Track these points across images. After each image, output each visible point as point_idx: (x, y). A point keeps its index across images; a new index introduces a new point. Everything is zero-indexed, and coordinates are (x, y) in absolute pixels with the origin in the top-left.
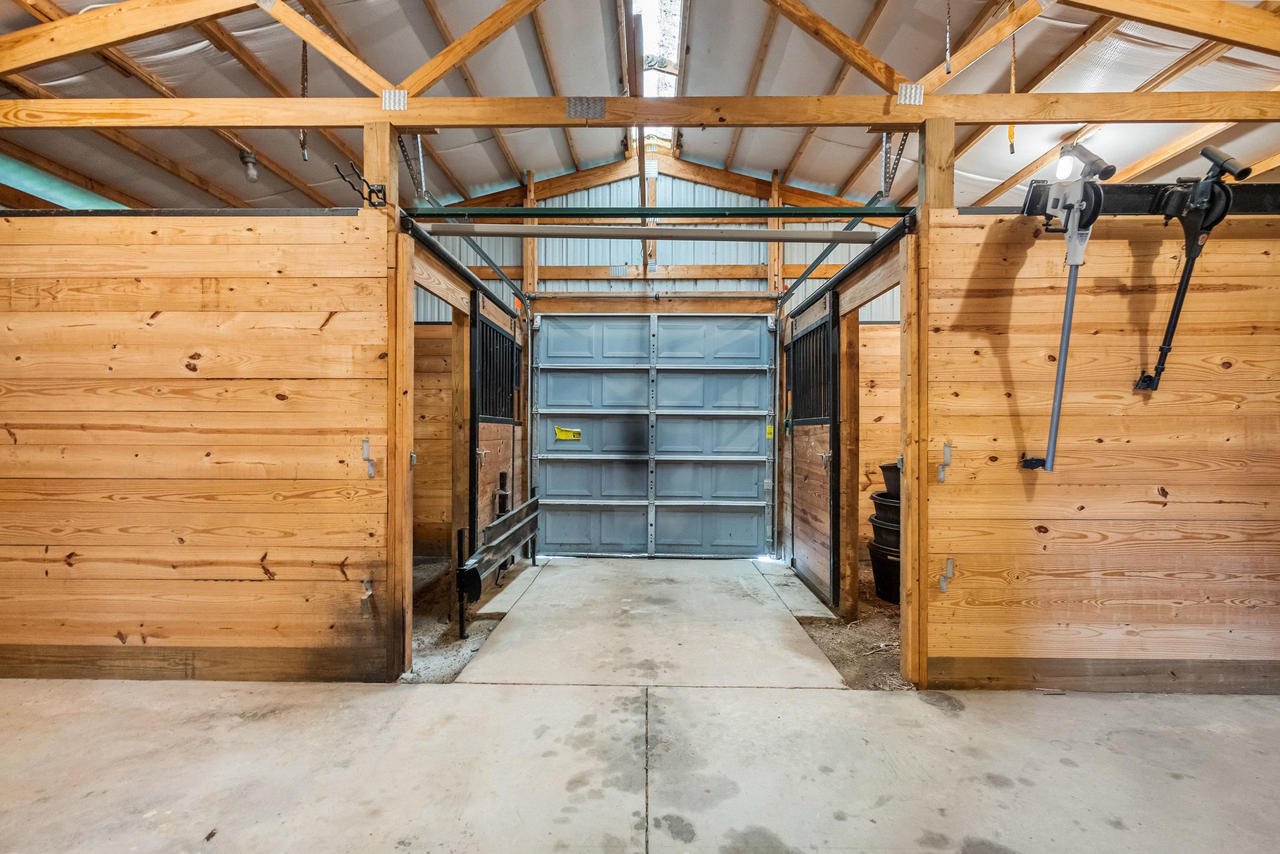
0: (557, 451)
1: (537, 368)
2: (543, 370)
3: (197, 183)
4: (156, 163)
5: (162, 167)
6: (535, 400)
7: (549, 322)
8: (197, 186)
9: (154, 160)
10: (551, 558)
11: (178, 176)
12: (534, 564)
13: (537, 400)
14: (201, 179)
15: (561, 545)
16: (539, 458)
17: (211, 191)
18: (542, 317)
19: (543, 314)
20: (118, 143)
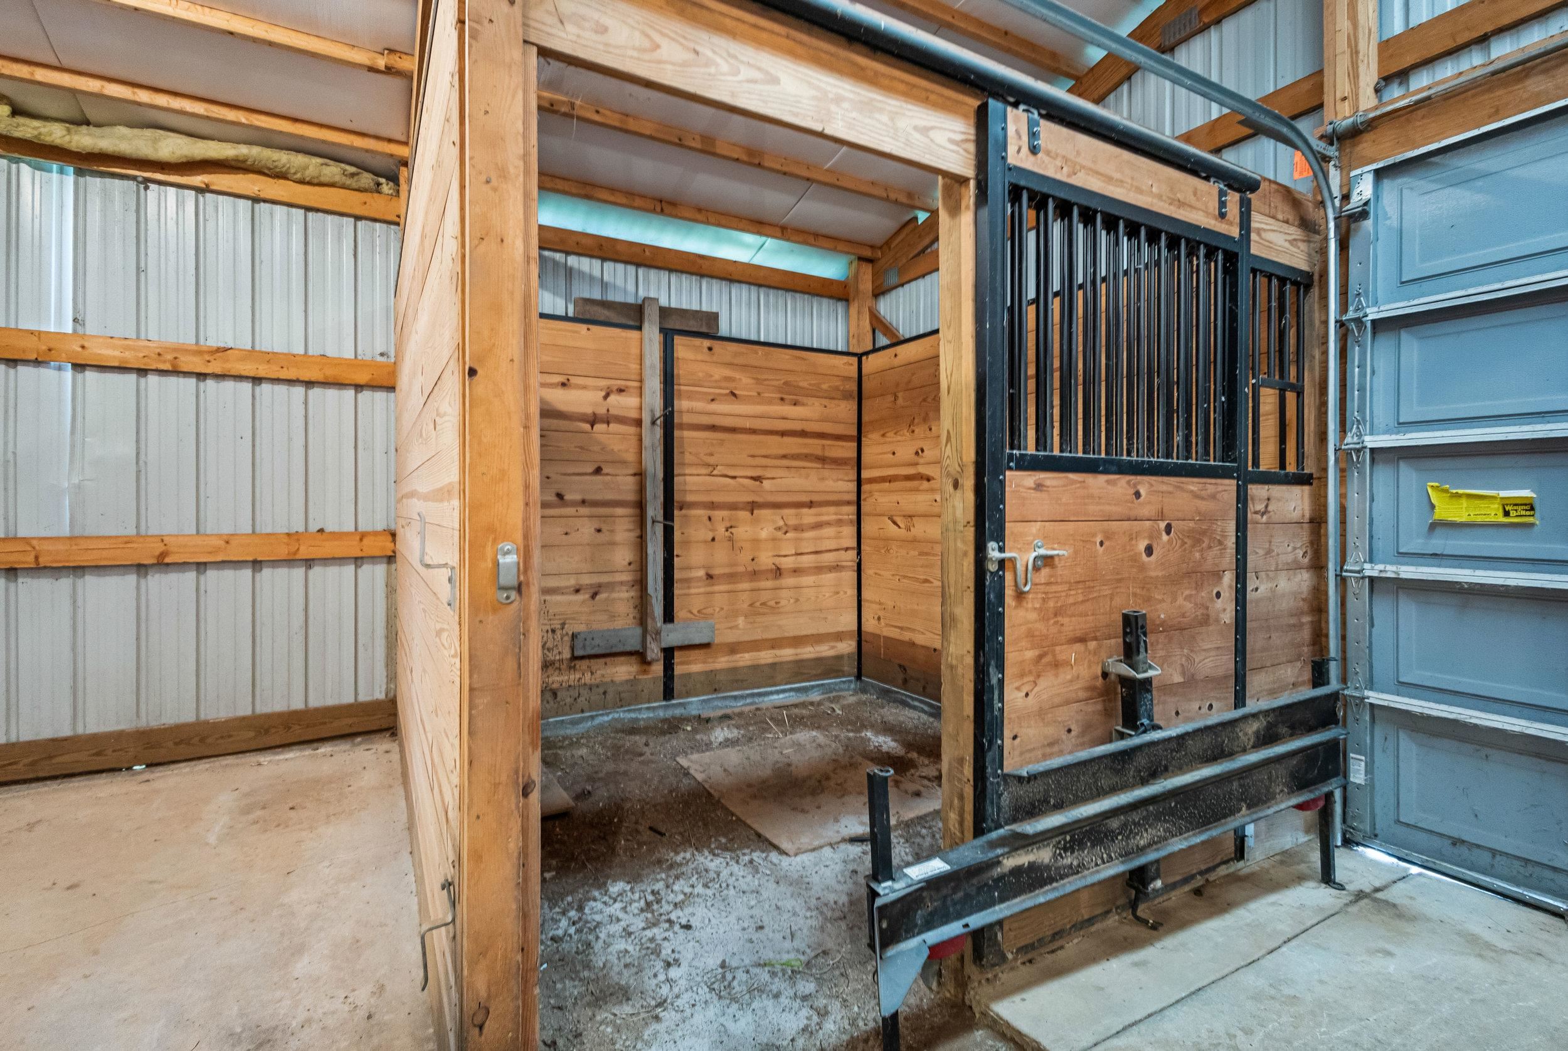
0: (1437, 558)
1: (1359, 321)
2: (1381, 326)
3: (744, 158)
4: (680, 144)
5: (691, 148)
6: (1353, 412)
7: (1403, 181)
8: (745, 163)
9: (677, 141)
10: (1415, 870)
11: (714, 154)
12: (1327, 876)
13: (1361, 410)
14: (751, 152)
15: (1456, 842)
16: (1367, 573)
17: (766, 164)
18: (1379, 174)
19: (1380, 165)
20: (627, 131)
